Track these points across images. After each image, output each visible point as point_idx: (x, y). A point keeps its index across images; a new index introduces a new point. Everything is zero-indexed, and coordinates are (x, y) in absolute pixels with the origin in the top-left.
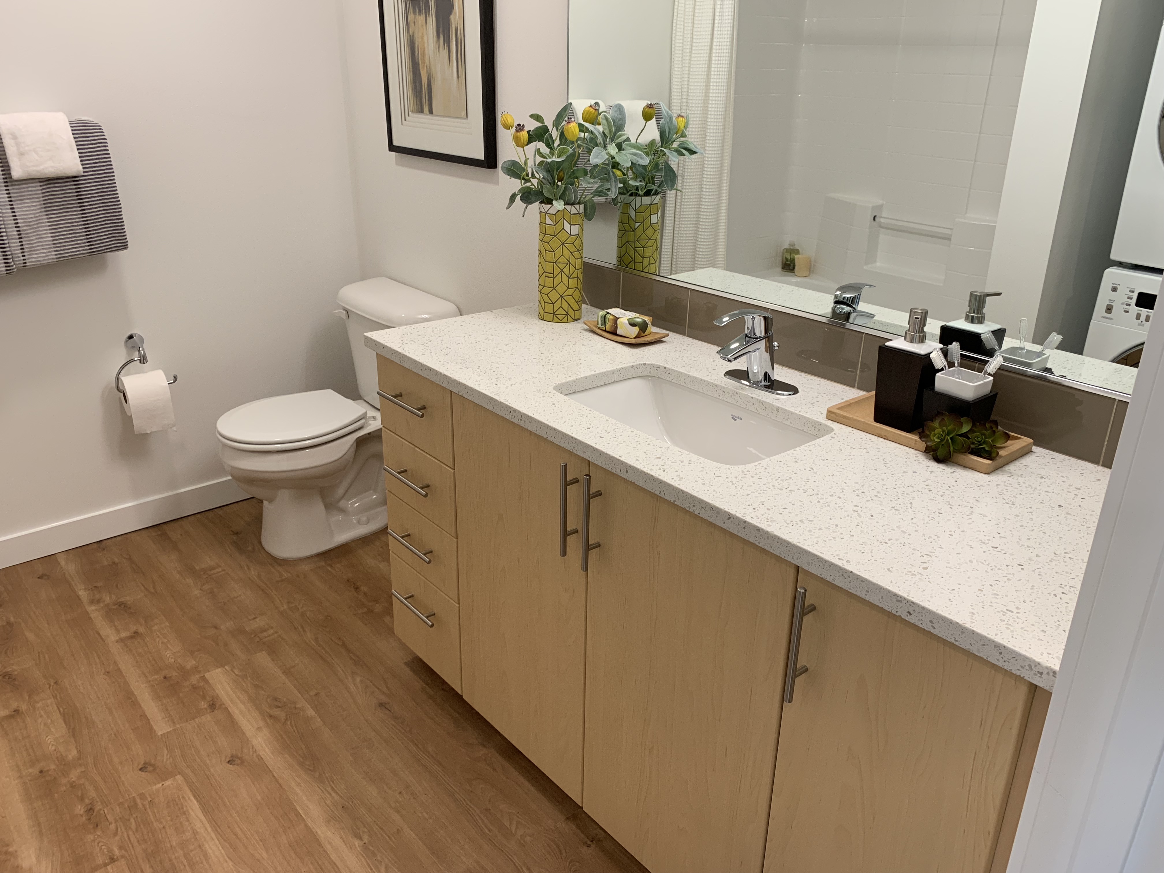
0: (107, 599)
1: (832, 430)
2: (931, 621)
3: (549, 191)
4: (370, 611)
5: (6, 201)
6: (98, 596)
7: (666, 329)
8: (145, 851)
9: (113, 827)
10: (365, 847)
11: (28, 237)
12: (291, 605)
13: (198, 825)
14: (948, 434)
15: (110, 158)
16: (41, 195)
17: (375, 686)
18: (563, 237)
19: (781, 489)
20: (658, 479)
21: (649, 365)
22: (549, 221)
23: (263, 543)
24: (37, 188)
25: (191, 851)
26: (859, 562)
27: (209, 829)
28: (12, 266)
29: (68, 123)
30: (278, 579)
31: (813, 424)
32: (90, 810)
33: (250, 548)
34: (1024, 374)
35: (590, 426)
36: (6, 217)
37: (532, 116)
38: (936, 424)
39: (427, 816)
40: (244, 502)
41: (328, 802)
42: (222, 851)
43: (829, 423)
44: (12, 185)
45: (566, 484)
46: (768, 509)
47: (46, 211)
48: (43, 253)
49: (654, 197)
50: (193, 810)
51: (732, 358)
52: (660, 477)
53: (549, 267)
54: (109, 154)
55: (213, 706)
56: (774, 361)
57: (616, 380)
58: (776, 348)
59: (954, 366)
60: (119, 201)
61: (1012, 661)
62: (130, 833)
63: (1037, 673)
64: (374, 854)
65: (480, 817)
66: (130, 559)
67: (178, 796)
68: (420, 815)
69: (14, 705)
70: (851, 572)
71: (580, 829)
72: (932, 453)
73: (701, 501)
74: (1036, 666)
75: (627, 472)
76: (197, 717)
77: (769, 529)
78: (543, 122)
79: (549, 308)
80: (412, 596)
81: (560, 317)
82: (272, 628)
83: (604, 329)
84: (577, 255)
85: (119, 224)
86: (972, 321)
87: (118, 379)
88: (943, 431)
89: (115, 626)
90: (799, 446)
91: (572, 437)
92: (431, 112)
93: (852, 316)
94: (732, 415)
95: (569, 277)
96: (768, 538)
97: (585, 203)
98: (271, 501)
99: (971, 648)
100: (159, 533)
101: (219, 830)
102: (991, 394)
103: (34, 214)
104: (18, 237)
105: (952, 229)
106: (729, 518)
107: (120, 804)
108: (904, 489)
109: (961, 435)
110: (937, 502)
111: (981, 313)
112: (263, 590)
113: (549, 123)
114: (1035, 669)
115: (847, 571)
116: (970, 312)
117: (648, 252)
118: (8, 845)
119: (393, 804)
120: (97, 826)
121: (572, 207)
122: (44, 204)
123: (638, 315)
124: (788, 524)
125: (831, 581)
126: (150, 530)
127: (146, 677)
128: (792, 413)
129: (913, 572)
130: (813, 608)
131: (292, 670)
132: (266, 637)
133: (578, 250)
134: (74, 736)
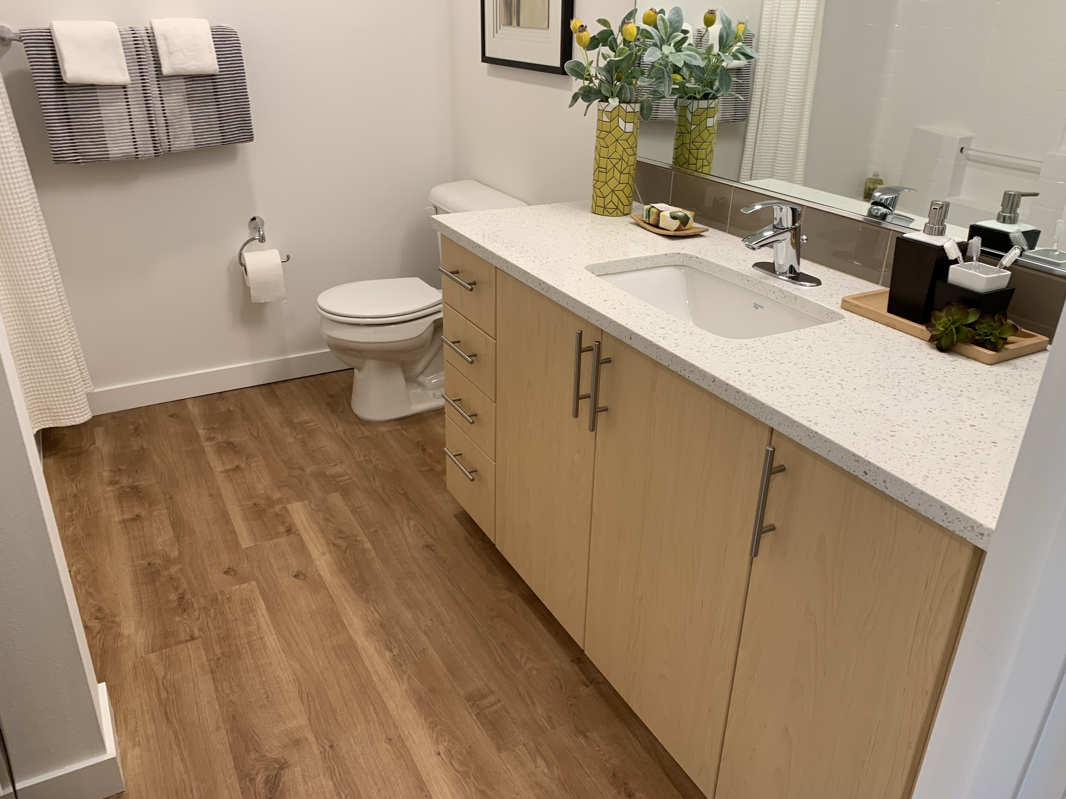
0: (220, 438)
1: (844, 317)
2: (884, 481)
3: (607, 90)
4: (432, 470)
5: (156, 94)
6: (212, 435)
7: (706, 225)
8: (218, 635)
9: (196, 613)
10: (394, 659)
11: (173, 126)
12: (367, 458)
13: (262, 622)
14: (953, 324)
15: (242, 60)
16: (185, 90)
17: (426, 530)
18: (617, 133)
19: (772, 361)
20: (656, 345)
21: (682, 254)
22: (605, 119)
23: (352, 406)
24: (181, 83)
25: (254, 641)
26: (827, 425)
27: (271, 626)
28: (159, 150)
29: (209, 28)
30: (360, 436)
31: (827, 312)
32: (181, 598)
33: (341, 409)
34: (1051, 273)
35: (608, 299)
36: (156, 107)
37: (599, 21)
38: (943, 314)
39: (450, 641)
40: (343, 372)
41: (370, 619)
42: (278, 645)
43: (843, 312)
44: (162, 80)
45: (580, 351)
46: (753, 376)
47: (188, 104)
48: (185, 140)
49: (712, 101)
50: (260, 610)
51: (756, 246)
52: (658, 343)
53: (603, 163)
54: (241, 56)
55: (289, 530)
56: (801, 255)
57: (649, 266)
58: (805, 242)
59: (972, 260)
60: (248, 98)
61: (956, 522)
62: (209, 620)
63: (978, 534)
64: (400, 665)
65: (495, 648)
66: (243, 410)
67: (251, 597)
68: (445, 640)
69: (137, 511)
70: (816, 433)
71: (581, 670)
72: (935, 342)
73: (691, 365)
74: (978, 527)
75: (631, 338)
76: (275, 538)
77: (747, 392)
78: (610, 27)
79: (600, 202)
80: (460, 454)
81: (610, 211)
82: (348, 474)
83: (647, 222)
84: (630, 151)
85: (247, 119)
86: (1004, 220)
87: (241, 254)
88: (949, 320)
89: (222, 460)
90: (804, 328)
91: (588, 307)
92: (518, 24)
93: (889, 218)
94: (755, 304)
95: (621, 173)
96: (746, 400)
97: (642, 103)
98: (359, 370)
99: (919, 508)
100: (269, 391)
101: (278, 629)
102: (1008, 289)
103: (178, 106)
104: (165, 125)
105: (1041, 162)
106: (714, 381)
107: (205, 597)
108: (896, 371)
109: (967, 326)
110: (927, 383)
111: (1015, 212)
112: (345, 444)
113: (615, 29)
114: (977, 530)
115: (812, 431)
116: (1002, 212)
117: (702, 154)
118: (115, 617)
119: (423, 628)
120: (185, 611)
121: (628, 105)
122: (187, 98)
123: (681, 210)
124: (768, 389)
125: (798, 441)
126: (262, 387)
127: (240, 502)
128: (809, 301)
129: (878, 438)
130: (782, 469)
131: (359, 510)
132: (342, 481)
133: (631, 148)
134: (178, 541)
